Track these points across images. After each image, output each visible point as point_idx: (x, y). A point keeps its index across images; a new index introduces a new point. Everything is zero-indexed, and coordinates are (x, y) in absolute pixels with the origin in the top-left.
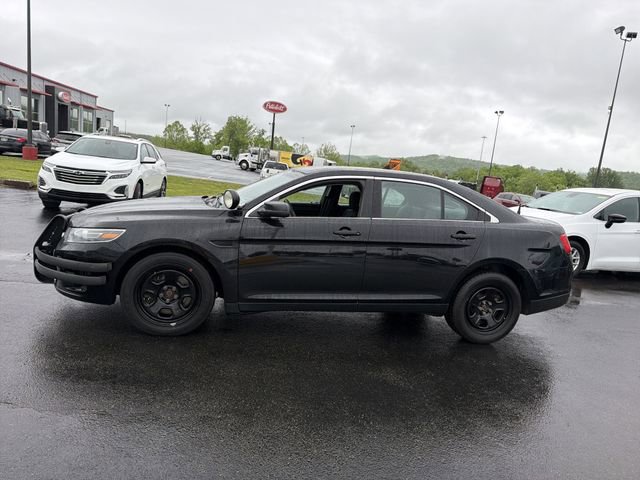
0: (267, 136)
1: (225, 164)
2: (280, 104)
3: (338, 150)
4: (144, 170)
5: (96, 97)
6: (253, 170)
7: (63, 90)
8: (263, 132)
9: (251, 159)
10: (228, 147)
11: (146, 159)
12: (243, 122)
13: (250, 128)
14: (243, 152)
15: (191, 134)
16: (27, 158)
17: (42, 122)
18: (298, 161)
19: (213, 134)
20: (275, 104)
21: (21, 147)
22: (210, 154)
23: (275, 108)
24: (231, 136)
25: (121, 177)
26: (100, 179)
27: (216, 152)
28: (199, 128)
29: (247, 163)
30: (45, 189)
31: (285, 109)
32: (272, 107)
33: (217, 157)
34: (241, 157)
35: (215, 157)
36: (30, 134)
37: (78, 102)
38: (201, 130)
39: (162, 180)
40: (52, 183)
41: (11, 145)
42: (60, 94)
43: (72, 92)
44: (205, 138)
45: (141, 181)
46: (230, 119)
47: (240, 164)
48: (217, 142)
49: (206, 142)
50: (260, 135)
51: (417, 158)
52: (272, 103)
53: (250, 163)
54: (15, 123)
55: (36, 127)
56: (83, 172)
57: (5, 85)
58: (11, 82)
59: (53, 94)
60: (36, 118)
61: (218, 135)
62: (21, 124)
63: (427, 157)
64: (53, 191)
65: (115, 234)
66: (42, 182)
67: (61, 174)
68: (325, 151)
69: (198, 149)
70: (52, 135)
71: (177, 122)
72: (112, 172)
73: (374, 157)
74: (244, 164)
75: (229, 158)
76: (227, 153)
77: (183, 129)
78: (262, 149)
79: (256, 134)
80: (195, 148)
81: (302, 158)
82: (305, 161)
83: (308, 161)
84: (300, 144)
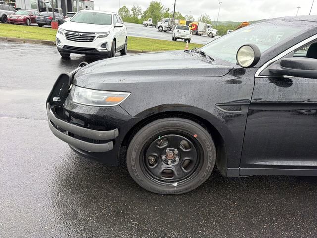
0: (171, 12)
1: (150, 29)
3: (210, 18)
4: (117, 32)
6: (165, 31)
8: (169, 10)
9: (165, 25)
10: (151, 19)
11: (117, 25)
12: (158, 5)
13: (162, 8)
14: (159, 21)
15: (131, 13)
16: (53, 28)
17: (60, 9)
18: (189, 25)
19: (142, 12)
21: (50, 22)
22: (142, 24)
24: (152, 13)
25: (104, 36)
26: (91, 38)
27: (145, 22)
28: (135, 10)
29: (163, 28)
30: (61, 45)
33: (145, 25)
34: (159, 24)
35: (144, 25)
36: (54, 14)
38: (137, 11)
39: (125, 38)
40: (65, 42)
41: (45, 21)
44: (138, 15)
45: (115, 39)
46: (151, 3)
47: (159, 28)
48: (145, 17)
49: (139, 17)
50: (167, 12)
53: (164, 27)
54: (47, 10)
55: (57, 11)
56: (81, 34)
60: (57, 7)
61: (145, 13)
62: (50, 10)
64: (65, 46)
65: (119, 98)
66: (59, 42)
67: (69, 36)
68: (203, 19)
69: (136, 21)
70: (65, 15)
71: (125, 7)
72: (98, 33)
73: (230, 22)
74: (161, 28)
75: (152, 25)
76: (151, 23)
77: (128, 10)
78: (171, 19)
79: (165, 11)
80: (134, 21)
81: (192, 23)
82: (193, 25)
83: (195, 25)
84: (189, 15)
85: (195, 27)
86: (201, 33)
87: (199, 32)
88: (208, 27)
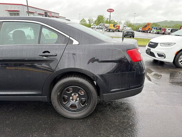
2: (112, 9)
5: (59, 14)
7: (49, 13)
12: (102, 16)
13: (104, 18)
15: (88, 22)
18: (115, 26)
19: (94, 21)
20: (110, 9)
23: (111, 11)
28: (90, 20)
31: (114, 11)
32: (110, 11)
35: (92, 28)
37: (54, 16)
42: (48, 14)
43: (52, 13)
44: (92, 23)
46: (98, 16)
50: (107, 20)
51: (160, 22)
52: (109, 9)
57: (34, 13)
58: (35, 12)
59: (47, 14)
61: (95, 21)
63: (163, 21)
76: (95, 26)
77: (85, 21)
78: (102, 24)
79: (106, 20)
80: (89, 26)
81: (116, 25)
82: (117, 26)
83: (118, 26)
84: (119, 21)
85: (118, 27)
86: (121, 30)
87: (120, 30)
88: (125, 27)
